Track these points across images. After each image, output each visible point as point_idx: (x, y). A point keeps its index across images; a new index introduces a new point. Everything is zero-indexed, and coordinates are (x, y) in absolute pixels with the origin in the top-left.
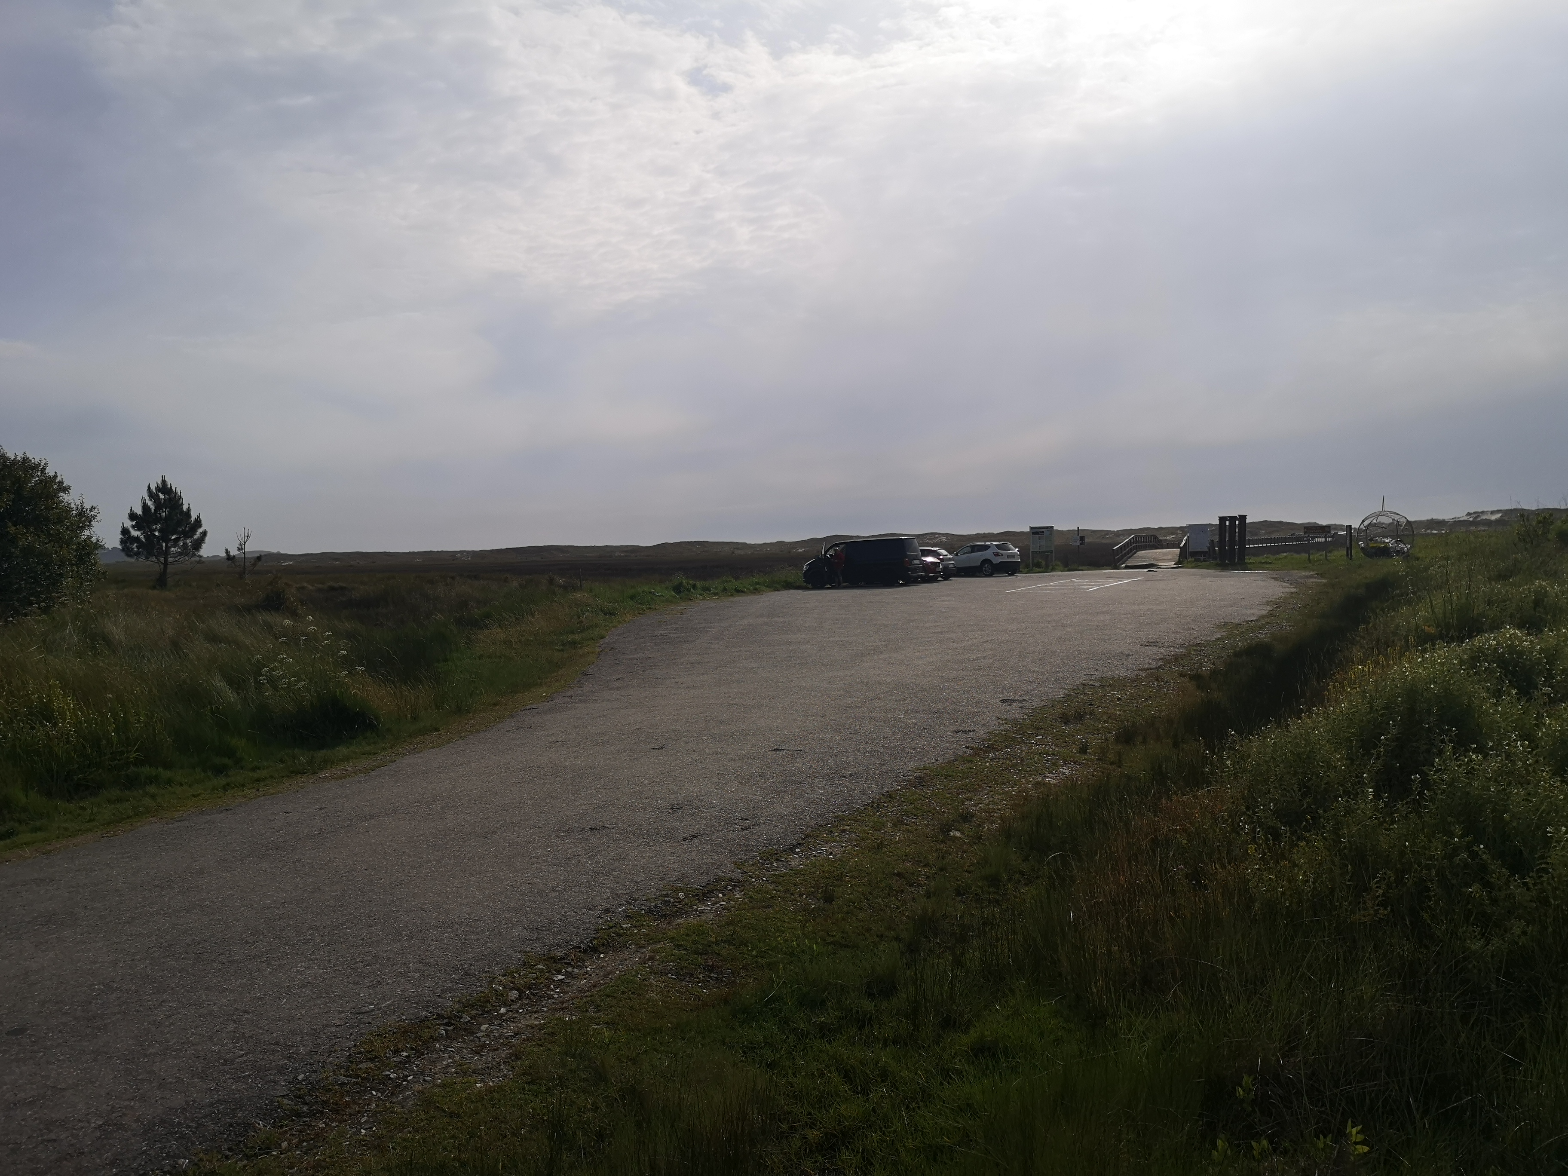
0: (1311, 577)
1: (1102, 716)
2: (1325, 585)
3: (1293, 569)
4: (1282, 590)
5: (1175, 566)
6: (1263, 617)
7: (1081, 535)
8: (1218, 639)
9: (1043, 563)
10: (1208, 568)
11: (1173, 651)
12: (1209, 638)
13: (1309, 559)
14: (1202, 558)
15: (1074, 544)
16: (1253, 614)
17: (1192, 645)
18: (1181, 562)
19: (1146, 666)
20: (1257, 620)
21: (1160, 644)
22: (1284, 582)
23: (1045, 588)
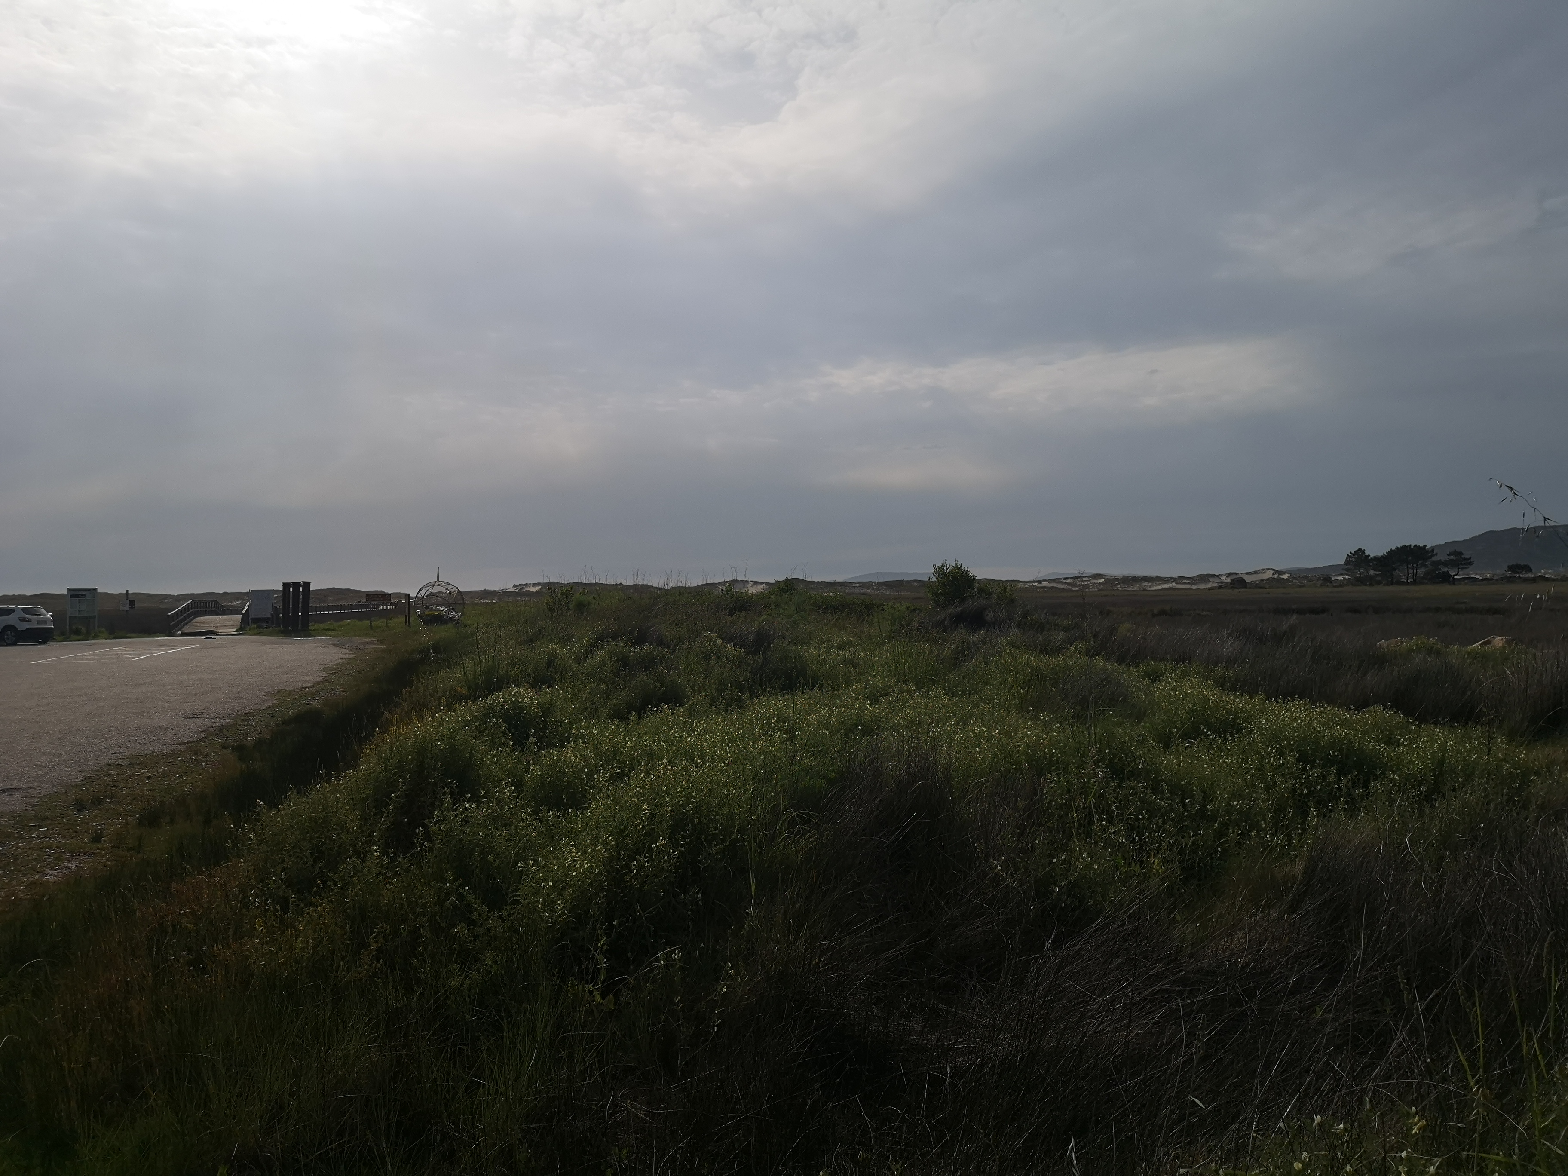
0: (371, 643)
1: (125, 799)
2: (383, 651)
3: (355, 636)
4: (342, 656)
5: (236, 633)
6: (318, 683)
7: (131, 600)
8: (270, 707)
9: (83, 629)
10: (270, 634)
11: (218, 722)
12: (259, 707)
13: (371, 626)
14: (265, 625)
15: (122, 608)
16: (308, 681)
17: (240, 715)
18: (242, 629)
19: (185, 740)
20: (311, 687)
21: (205, 715)
22: (345, 648)
23: (82, 657)
